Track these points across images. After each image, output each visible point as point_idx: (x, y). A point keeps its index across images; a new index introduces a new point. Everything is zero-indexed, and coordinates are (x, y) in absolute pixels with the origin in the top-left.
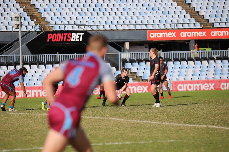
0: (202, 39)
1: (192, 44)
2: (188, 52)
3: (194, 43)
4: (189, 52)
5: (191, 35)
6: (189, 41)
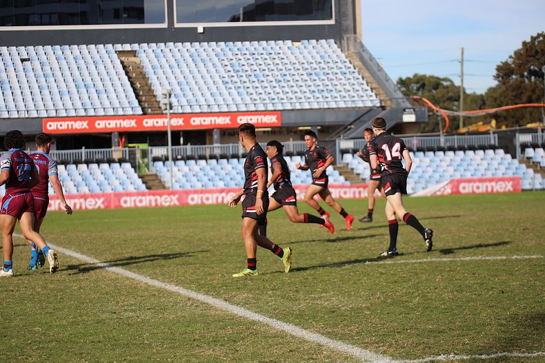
0: (130, 130)
1: (115, 139)
2: (108, 150)
3: (117, 136)
4: (110, 150)
5: (112, 124)
6: (111, 133)
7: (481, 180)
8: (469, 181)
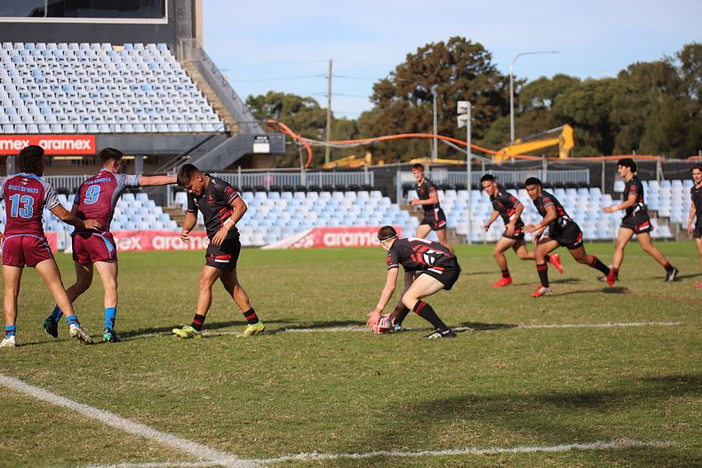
7: (351, 230)
8: (336, 231)
